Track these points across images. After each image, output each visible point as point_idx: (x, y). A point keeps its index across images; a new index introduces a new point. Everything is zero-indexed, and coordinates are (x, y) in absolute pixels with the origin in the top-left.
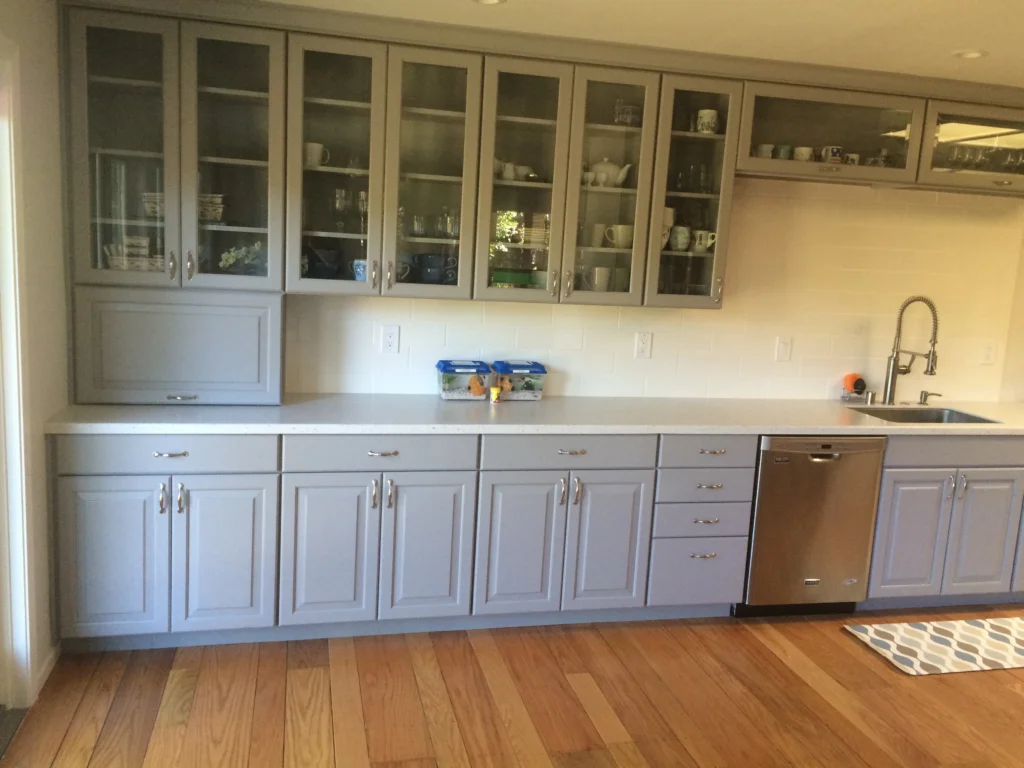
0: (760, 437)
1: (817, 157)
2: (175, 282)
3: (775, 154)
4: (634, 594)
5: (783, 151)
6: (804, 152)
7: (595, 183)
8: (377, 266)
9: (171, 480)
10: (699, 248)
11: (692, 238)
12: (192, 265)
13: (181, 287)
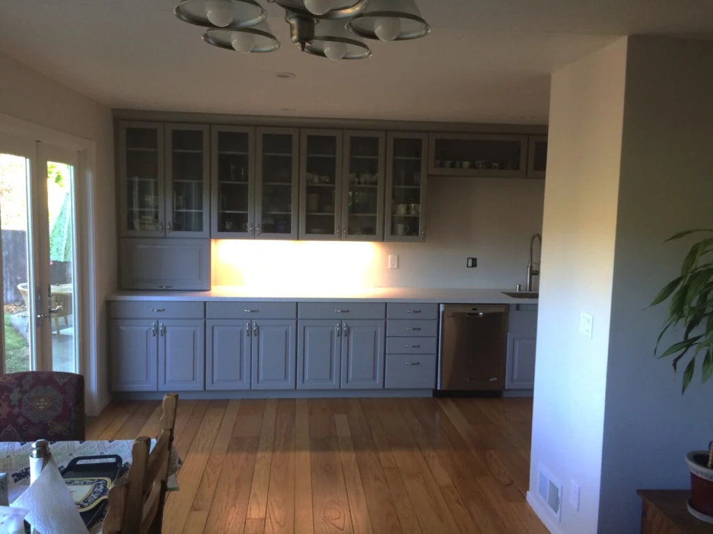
0: (439, 304)
1: (473, 166)
2: (163, 234)
3: (453, 166)
4: (378, 382)
5: (458, 164)
6: (466, 164)
7: (359, 183)
8: (253, 225)
9: (158, 321)
10: (413, 213)
11: (408, 209)
12: (170, 227)
13: (165, 237)
